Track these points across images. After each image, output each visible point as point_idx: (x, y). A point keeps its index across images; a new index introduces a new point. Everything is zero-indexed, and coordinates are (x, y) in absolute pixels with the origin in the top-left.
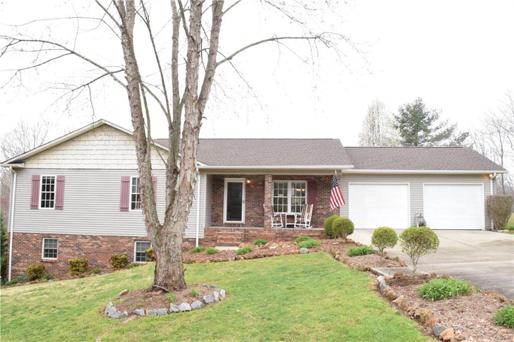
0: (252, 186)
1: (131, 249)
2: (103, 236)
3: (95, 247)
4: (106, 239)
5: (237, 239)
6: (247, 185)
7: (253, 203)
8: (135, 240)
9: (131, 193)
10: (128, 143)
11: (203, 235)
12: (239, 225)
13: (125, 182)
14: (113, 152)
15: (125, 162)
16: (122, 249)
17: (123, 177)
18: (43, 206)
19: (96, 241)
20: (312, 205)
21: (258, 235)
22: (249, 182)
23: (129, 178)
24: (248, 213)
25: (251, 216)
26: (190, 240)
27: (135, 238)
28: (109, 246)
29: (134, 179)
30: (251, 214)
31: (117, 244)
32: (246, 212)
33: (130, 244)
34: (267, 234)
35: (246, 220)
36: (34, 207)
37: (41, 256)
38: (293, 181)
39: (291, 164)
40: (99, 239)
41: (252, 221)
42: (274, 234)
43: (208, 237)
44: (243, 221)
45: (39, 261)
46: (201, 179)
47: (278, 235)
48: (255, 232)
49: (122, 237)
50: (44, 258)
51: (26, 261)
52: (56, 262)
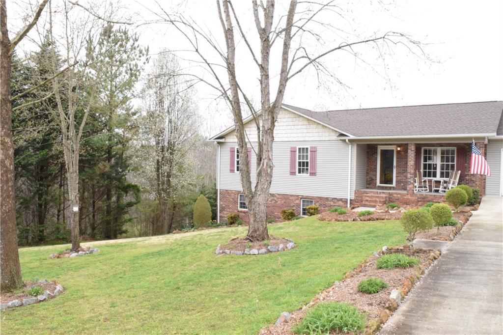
0: (403, 153)
1: (298, 205)
2: (278, 194)
3: (273, 202)
4: (280, 196)
5: (380, 201)
6: (398, 152)
7: (404, 169)
8: (301, 198)
9: (297, 160)
10: (294, 119)
11: (354, 196)
12: (390, 188)
13: (293, 151)
14: (284, 128)
15: (292, 135)
16: (292, 205)
17: (292, 148)
18: (237, 170)
19: (273, 198)
20: (460, 172)
21: (401, 199)
22: (399, 149)
23: (295, 148)
24: (399, 178)
25: (402, 181)
26: (344, 200)
27: (301, 197)
28: (283, 202)
29: (300, 149)
30: (401, 178)
31: (288, 201)
32: (397, 177)
33: (297, 201)
34: (410, 198)
35: (396, 185)
36: (232, 171)
37: (238, 207)
38: (443, 148)
39: (432, 133)
40: (276, 197)
41: (402, 184)
42: (416, 198)
43: (358, 198)
44: (394, 185)
45: (236, 211)
46: (352, 148)
47: (419, 200)
48: (399, 196)
49: (292, 196)
50: (240, 209)
51: (228, 210)
52: (247, 212)
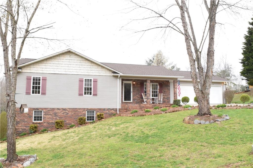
0: (136, 85)
1: (85, 115)
2: (69, 109)
3: (65, 114)
4: (71, 110)
6: (133, 84)
7: (136, 93)
8: (87, 110)
9: (84, 87)
10: (82, 61)
11: (120, 107)
13: (81, 81)
14: (74, 66)
15: (80, 71)
16: (80, 115)
17: (80, 79)
18: (33, 93)
19: (65, 111)
20: (162, 94)
21: (145, 107)
22: (134, 83)
23: (82, 79)
24: (134, 97)
26: (114, 109)
27: (87, 109)
28: (73, 113)
29: (86, 80)
31: (77, 112)
33: (84, 112)
34: (149, 106)
36: (28, 93)
37: (32, 120)
38: (153, 83)
40: (67, 110)
41: (136, 101)
42: (152, 106)
43: (123, 108)
45: (31, 123)
46: (119, 80)
47: (153, 106)
48: (144, 105)
49: (79, 109)
51: (23, 123)
52: (42, 123)
